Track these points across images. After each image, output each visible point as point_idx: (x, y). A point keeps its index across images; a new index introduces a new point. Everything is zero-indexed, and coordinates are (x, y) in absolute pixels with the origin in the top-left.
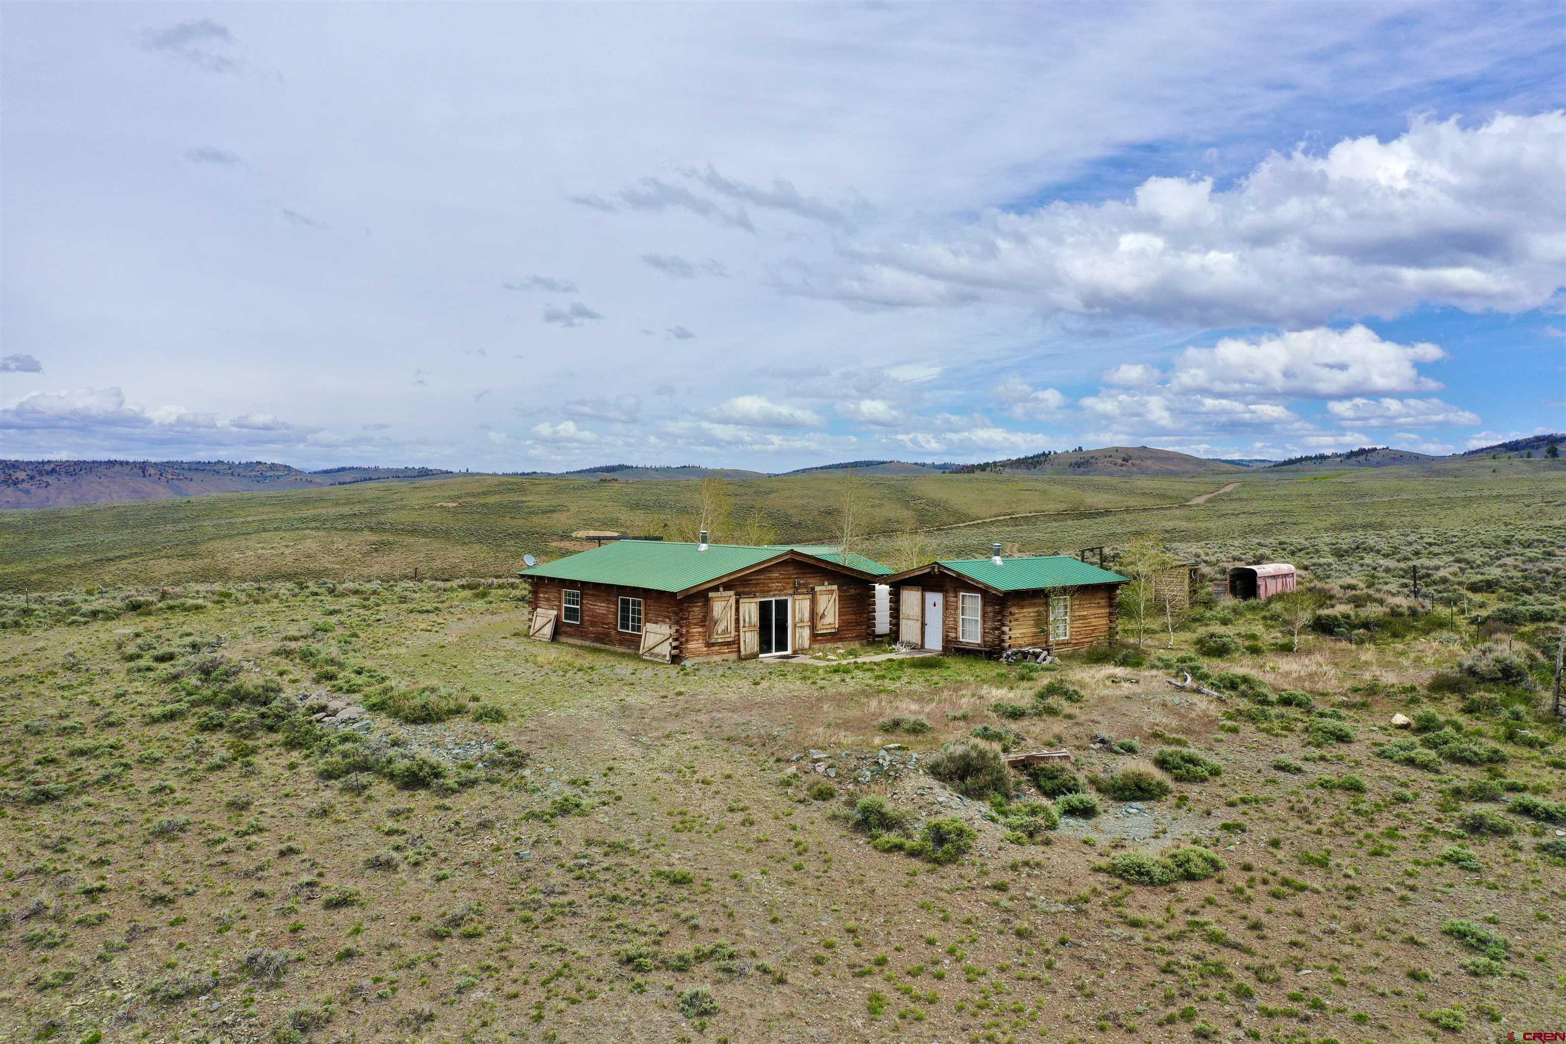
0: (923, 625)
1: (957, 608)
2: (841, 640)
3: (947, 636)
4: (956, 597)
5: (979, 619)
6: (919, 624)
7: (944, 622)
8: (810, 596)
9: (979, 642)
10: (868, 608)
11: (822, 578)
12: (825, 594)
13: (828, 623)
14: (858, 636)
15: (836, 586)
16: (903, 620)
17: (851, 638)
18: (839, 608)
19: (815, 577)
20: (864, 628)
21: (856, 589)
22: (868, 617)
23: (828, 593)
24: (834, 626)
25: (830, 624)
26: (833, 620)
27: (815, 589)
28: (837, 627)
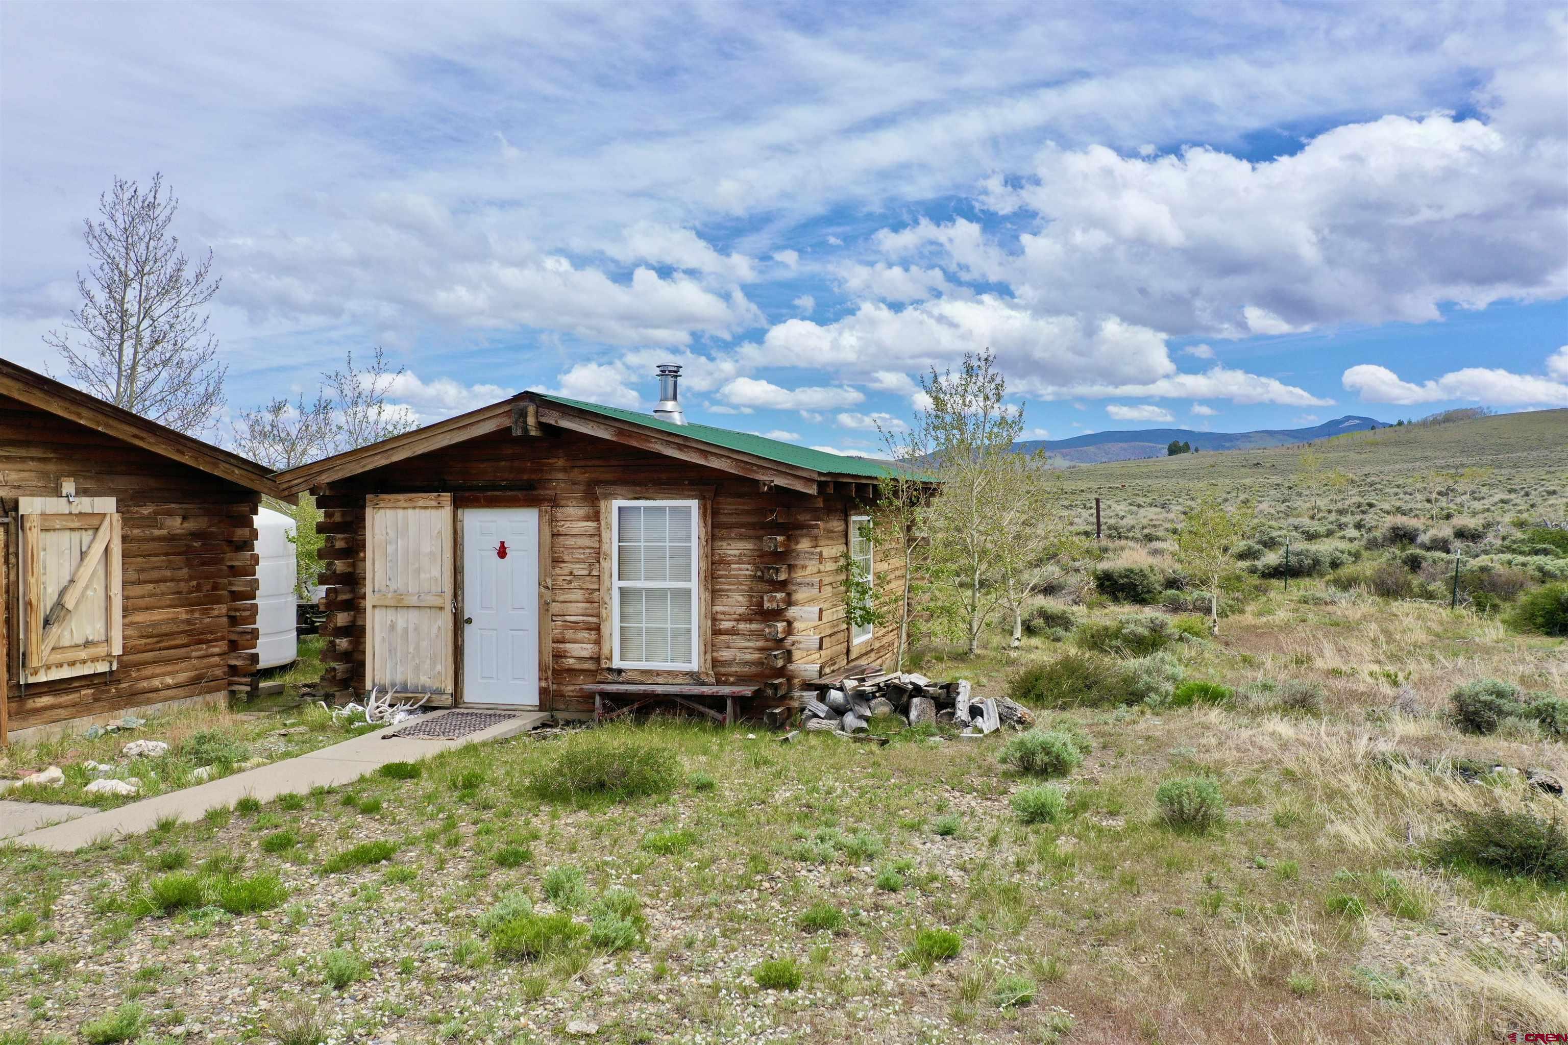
0: (459, 622)
1: (598, 555)
2: (133, 698)
3: (558, 656)
4: (596, 517)
5: (694, 585)
6: (445, 620)
7: (544, 607)
9: (694, 665)
10: (230, 584)
11: (51, 467)
12: (72, 529)
13: (81, 641)
14: (195, 681)
15: (114, 499)
16: (377, 611)
17: (169, 687)
18: (125, 583)
19: (23, 459)
20: (216, 650)
21: (184, 518)
22: (233, 614)
23: (76, 524)
24: (102, 650)
25: (87, 644)
26: (100, 626)
27: (16, 508)
28: (117, 650)
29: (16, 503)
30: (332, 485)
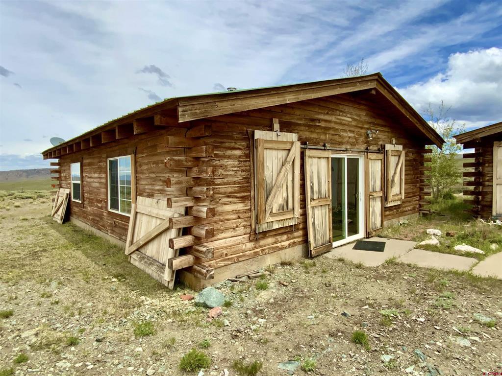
2: (403, 213)
8: (381, 156)
10: (421, 177)
11: (390, 135)
12: (395, 156)
13: (395, 194)
14: (414, 209)
15: (402, 146)
16: (498, 186)
17: (409, 211)
18: (405, 175)
19: (385, 131)
20: (417, 199)
21: (413, 154)
22: (422, 187)
23: (396, 154)
24: (399, 197)
25: (397, 195)
26: (399, 189)
27: (384, 148)
28: (403, 198)
29: (385, 146)
30: (482, 138)
